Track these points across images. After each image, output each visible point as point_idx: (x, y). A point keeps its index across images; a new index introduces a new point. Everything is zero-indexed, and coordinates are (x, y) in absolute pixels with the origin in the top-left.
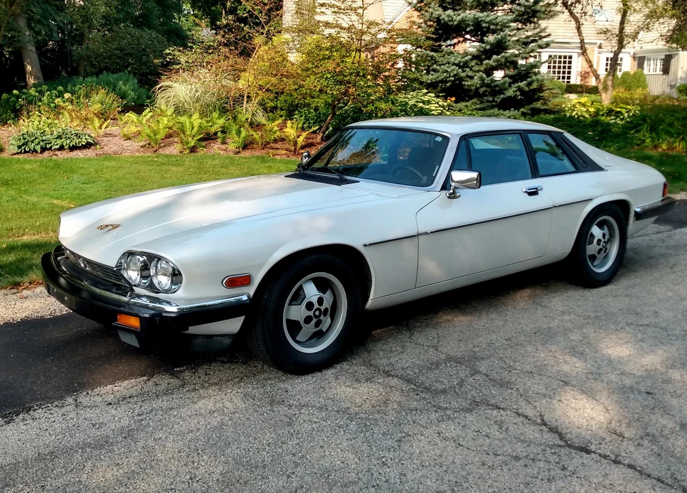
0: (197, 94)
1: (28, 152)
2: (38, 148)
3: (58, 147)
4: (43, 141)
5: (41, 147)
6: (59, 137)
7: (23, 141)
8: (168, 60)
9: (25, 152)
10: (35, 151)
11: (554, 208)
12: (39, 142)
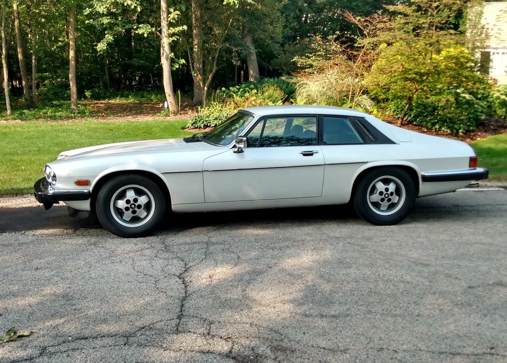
0: (324, 90)
1: (197, 128)
2: (202, 126)
3: (214, 125)
4: (206, 121)
5: (204, 125)
6: (216, 119)
7: (194, 121)
8: (299, 65)
9: (195, 128)
10: (200, 127)
11: (326, 166)
12: (203, 122)
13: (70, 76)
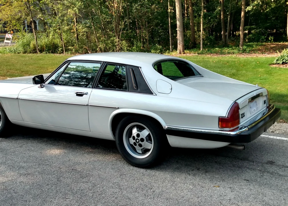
11: (89, 106)
12: (283, 60)
13: (241, 28)
